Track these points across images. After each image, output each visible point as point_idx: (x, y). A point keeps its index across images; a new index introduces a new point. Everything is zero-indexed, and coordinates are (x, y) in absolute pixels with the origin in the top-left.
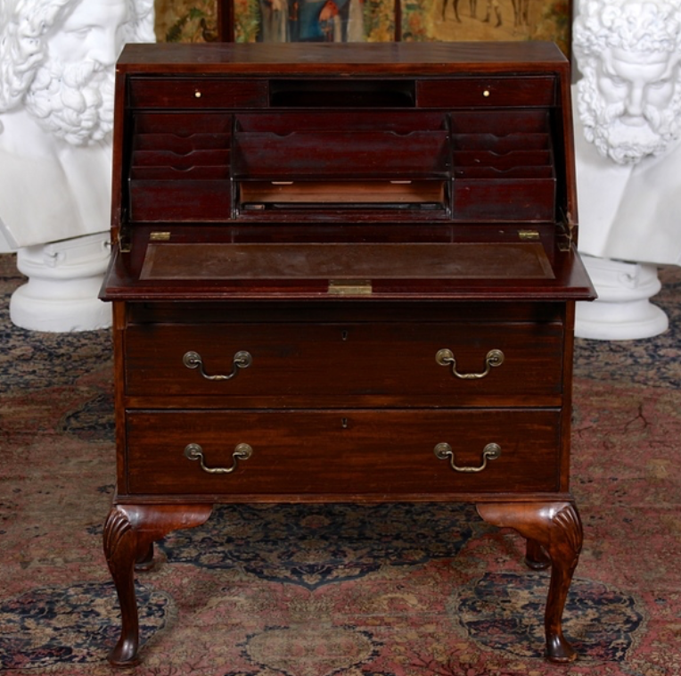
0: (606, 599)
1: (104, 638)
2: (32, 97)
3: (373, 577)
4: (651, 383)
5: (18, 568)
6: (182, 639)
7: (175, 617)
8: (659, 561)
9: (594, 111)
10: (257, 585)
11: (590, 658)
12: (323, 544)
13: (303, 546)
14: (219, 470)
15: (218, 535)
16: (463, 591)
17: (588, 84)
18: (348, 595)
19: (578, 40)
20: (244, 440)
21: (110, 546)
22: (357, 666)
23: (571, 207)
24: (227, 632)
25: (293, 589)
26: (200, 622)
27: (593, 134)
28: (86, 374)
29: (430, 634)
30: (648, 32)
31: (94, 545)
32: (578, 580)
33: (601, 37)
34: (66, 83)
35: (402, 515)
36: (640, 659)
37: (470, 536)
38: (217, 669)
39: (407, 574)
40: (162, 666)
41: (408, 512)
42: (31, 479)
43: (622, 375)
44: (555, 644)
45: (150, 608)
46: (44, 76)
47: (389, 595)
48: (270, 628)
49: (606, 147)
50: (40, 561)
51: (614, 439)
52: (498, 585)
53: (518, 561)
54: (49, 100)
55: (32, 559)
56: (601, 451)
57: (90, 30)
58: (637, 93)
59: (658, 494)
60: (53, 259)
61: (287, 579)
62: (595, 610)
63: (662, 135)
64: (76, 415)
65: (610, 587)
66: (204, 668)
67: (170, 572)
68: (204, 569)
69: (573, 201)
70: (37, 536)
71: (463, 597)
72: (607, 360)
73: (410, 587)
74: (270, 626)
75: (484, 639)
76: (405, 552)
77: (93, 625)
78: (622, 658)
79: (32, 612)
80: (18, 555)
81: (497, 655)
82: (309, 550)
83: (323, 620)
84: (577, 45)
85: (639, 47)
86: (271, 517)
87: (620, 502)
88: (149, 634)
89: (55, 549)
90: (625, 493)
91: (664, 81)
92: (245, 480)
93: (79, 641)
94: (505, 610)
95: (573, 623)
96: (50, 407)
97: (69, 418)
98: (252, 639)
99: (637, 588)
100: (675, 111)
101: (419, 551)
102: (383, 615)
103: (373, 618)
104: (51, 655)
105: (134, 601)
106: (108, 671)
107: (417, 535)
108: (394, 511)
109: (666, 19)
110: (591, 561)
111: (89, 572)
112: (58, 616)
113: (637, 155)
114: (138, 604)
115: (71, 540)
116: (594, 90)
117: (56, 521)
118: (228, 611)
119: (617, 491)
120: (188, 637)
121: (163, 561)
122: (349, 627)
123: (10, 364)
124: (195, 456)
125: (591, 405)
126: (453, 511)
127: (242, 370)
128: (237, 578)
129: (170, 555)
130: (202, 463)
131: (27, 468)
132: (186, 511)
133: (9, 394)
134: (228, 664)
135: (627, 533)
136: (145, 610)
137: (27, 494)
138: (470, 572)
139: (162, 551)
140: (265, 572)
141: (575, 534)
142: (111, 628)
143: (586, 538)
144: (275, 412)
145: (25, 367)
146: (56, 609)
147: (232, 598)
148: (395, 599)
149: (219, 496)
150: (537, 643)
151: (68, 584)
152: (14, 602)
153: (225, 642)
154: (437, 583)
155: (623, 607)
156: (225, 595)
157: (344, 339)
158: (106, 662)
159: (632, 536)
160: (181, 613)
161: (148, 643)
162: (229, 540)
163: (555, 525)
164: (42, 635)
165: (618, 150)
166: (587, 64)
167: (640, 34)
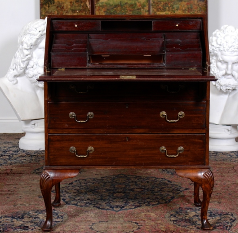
0: (223, 214)
1: (41, 224)
2: (27, 70)
3: (139, 209)
4: (237, 161)
5: (13, 206)
6: (69, 224)
7: (67, 219)
10: (97, 210)
11: (218, 229)
12: (121, 200)
13: (115, 201)
14: (82, 156)
15: (84, 198)
16: (171, 212)
17: (213, 65)
18: (130, 213)
20: (91, 145)
21: (42, 184)
22: (132, 231)
23: (208, 60)
24: (85, 222)
25: (109, 212)
26: (76, 220)
28: (43, 160)
29: (159, 223)
30: (233, 45)
31: (40, 201)
32: (213, 209)
33: (217, 48)
34: (39, 66)
35: (150, 193)
36: (236, 229)
37: (174, 198)
38: (81, 232)
39: (151, 208)
40: (61, 231)
41: (152, 192)
42: (20, 185)
43: (227, 160)
44: (204, 223)
45: (58, 217)
46: (31, 64)
47: (145, 213)
48: (101, 222)
49: (219, 86)
50: (20, 205)
51: (224, 174)
52: (184, 211)
53: (191, 204)
54: (33, 72)
55: (18, 204)
56: (220, 177)
58: (230, 66)
60: (33, 126)
61: (108, 209)
62: (219, 217)
64: (38, 170)
65: (224, 211)
66: (76, 232)
67: (66, 207)
68: (79, 207)
69: (208, 58)
70: (20, 198)
71: (171, 214)
72: (222, 156)
73: (152, 211)
74: (101, 221)
75: (179, 224)
76: (151, 202)
77: (37, 221)
78: (229, 229)
79: (16, 218)
80: (13, 203)
81: (183, 229)
82: (117, 201)
83: (120, 220)
85: (230, 50)
86: (103, 194)
87: (227, 189)
88: (57, 223)
89: (26, 202)
90: (229, 187)
92: (91, 160)
93: (32, 225)
94: (186, 217)
95: (211, 220)
96: (30, 167)
97: (36, 170)
98: (94, 225)
99: (234, 211)
101: (156, 202)
102: (142, 218)
103: (139, 219)
104: (21, 228)
107: (155, 198)
108: (147, 192)
110: (217, 204)
111: (38, 207)
112: (25, 219)
113: (230, 88)
114: (53, 215)
115: (32, 199)
116: (215, 67)
117: (27, 195)
118: (86, 217)
119: (226, 187)
120: (71, 224)
121: (64, 205)
122: (130, 221)
123: (18, 158)
124: (73, 151)
125: (216, 167)
126: (168, 192)
127: (90, 119)
128: (90, 209)
129: (67, 203)
130: (76, 154)
131: (19, 182)
132: (70, 172)
133: (16, 165)
134: (85, 231)
135: (230, 198)
136: (56, 217)
137: (18, 188)
138: (174, 207)
139: (64, 202)
140: (100, 207)
141: (211, 180)
142: (44, 221)
143: (215, 198)
144: (102, 135)
145: (22, 158)
146: (24, 217)
147: (88, 214)
148: (147, 214)
149: (82, 166)
150: (198, 225)
151: (30, 210)
152: (9, 215)
153: (84, 225)
154: (162, 210)
155: (229, 216)
156: (86, 213)
157: (127, 108)
158: (41, 230)
159: (232, 198)
160: (69, 218)
161: (56, 225)
162: (88, 199)
163: (204, 177)
164: (18, 223)
165: (224, 87)
166: (213, 59)
167: (230, 46)
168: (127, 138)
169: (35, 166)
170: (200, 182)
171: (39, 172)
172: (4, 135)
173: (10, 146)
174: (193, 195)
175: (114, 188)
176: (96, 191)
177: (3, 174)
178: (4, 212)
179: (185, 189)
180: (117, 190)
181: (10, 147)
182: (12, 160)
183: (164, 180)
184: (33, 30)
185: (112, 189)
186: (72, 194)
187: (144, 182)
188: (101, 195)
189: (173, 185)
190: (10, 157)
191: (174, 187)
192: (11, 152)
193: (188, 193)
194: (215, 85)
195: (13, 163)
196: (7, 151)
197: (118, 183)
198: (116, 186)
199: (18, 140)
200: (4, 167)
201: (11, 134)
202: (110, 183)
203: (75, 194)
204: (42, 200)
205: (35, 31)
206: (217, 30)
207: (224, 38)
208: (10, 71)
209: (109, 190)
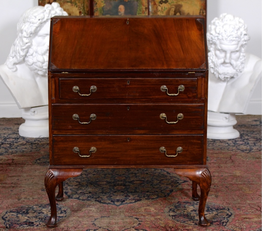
0: (220, 209)
1: (45, 219)
2: (27, 58)
3: (139, 203)
4: (234, 151)
5: (17, 200)
6: (72, 220)
7: (70, 214)
8: (238, 198)
9: (214, 62)
10: (99, 205)
11: (214, 225)
12: (122, 194)
13: (115, 194)
14: (85, 156)
15: (86, 191)
16: (170, 206)
17: (212, 53)
18: (130, 208)
19: (208, 38)
20: (94, 146)
21: (47, 183)
22: (133, 227)
24: (88, 218)
25: (110, 206)
26: (79, 215)
27: (214, 70)
28: (43, 149)
29: (158, 219)
30: (231, 34)
31: (43, 194)
32: (210, 203)
33: (216, 36)
34: (38, 54)
35: (149, 186)
36: (232, 225)
37: (173, 191)
38: (84, 228)
39: (151, 202)
40: (65, 227)
41: (151, 185)
42: (23, 176)
43: (224, 148)
44: (202, 219)
45: (61, 211)
46: (31, 51)
47: (145, 208)
49: (218, 74)
50: (24, 198)
51: (222, 165)
52: (182, 205)
53: (189, 198)
54: (32, 59)
55: (22, 198)
56: (218, 168)
57: (46, 36)
58: (228, 55)
59: (237, 180)
60: (33, 113)
61: (109, 203)
62: (216, 212)
63: (237, 70)
64: (39, 159)
65: (221, 205)
66: (80, 228)
67: (69, 201)
68: (81, 201)
70: (24, 192)
71: (170, 208)
72: (219, 145)
73: (152, 205)
74: (103, 216)
75: (177, 220)
76: (150, 196)
77: (41, 216)
78: (225, 225)
79: (21, 213)
80: (17, 197)
81: (182, 224)
82: (117, 195)
83: (121, 215)
84: (208, 40)
85: (228, 39)
86: (104, 186)
87: (224, 182)
88: (61, 218)
89: (30, 195)
90: (226, 180)
91: (237, 51)
92: (94, 160)
93: (36, 220)
94: (185, 212)
95: (208, 215)
96: (31, 157)
97: (37, 160)
98: (97, 220)
99: (230, 206)
100: (241, 62)
101: (155, 195)
102: (143, 213)
103: (139, 214)
104: (26, 224)
105: (56, 209)
106: (46, 229)
107: (155, 191)
108: (147, 184)
109: (237, 30)
110: (214, 198)
111: (41, 202)
112: (29, 214)
113: (228, 77)
114: (57, 210)
115: (35, 193)
116: (213, 55)
117: (31, 187)
118: (88, 212)
119: (223, 179)
120: (74, 219)
121: (67, 198)
122: (130, 216)
123: (18, 146)
124: (76, 151)
125: (214, 156)
126: (167, 184)
127: (93, 120)
128: (92, 203)
129: (69, 197)
130: (79, 154)
131: (22, 173)
132: (73, 171)
133: (17, 154)
134: (88, 227)
135: (227, 191)
136: (60, 212)
137: (21, 180)
138: (173, 201)
139: (66, 196)
140: (102, 201)
141: (209, 179)
142: (48, 217)
143: (213, 192)
144: (104, 135)
145: (23, 147)
146: (29, 212)
147: (90, 209)
148: (147, 209)
149: (85, 166)
150: (196, 221)
151: (34, 205)
152: (15, 210)
153: (87, 221)
154: (161, 204)
155: (226, 211)
156: (88, 208)
157: (128, 110)
158: (45, 226)
159: (229, 191)
160: (72, 213)
161: (60, 221)
162: (90, 193)
163: (202, 176)
164: (23, 219)
165: (222, 75)
166: (211, 47)
167: (229, 35)
168: (128, 138)
169: (36, 155)
170: (198, 181)
171: (40, 162)
172: (3, 120)
173: (10, 132)
174: (191, 188)
175: (115, 180)
176: (97, 184)
177: (5, 165)
178: (9, 206)
179: (183, 181)
180: (118, 183)
181: (10, 134)
182: (13, 148)
183: (163, 171)
184: (33, 18)
185: (113, 181)
186: (74, 187)
187: (143, 174)
188: (102, 188)
189: (172, 177)
190: (10, 145)
191: (172, 179)
192: (11, 140)
193: (186, 186)
194: (213, 73)
195: (14, 152)
196: (7, 139)
197: (118, 174)
198: (116, 178)
199: (17, 125)
200: (5, 157)
201: (10, 118)
202: (110, 174)
203: (77, 187)
204: (45, 194)
205: (35, 20)
206: (216, 18)
207: (223, 27)
208: (10, 59)
209: (110, 183)
